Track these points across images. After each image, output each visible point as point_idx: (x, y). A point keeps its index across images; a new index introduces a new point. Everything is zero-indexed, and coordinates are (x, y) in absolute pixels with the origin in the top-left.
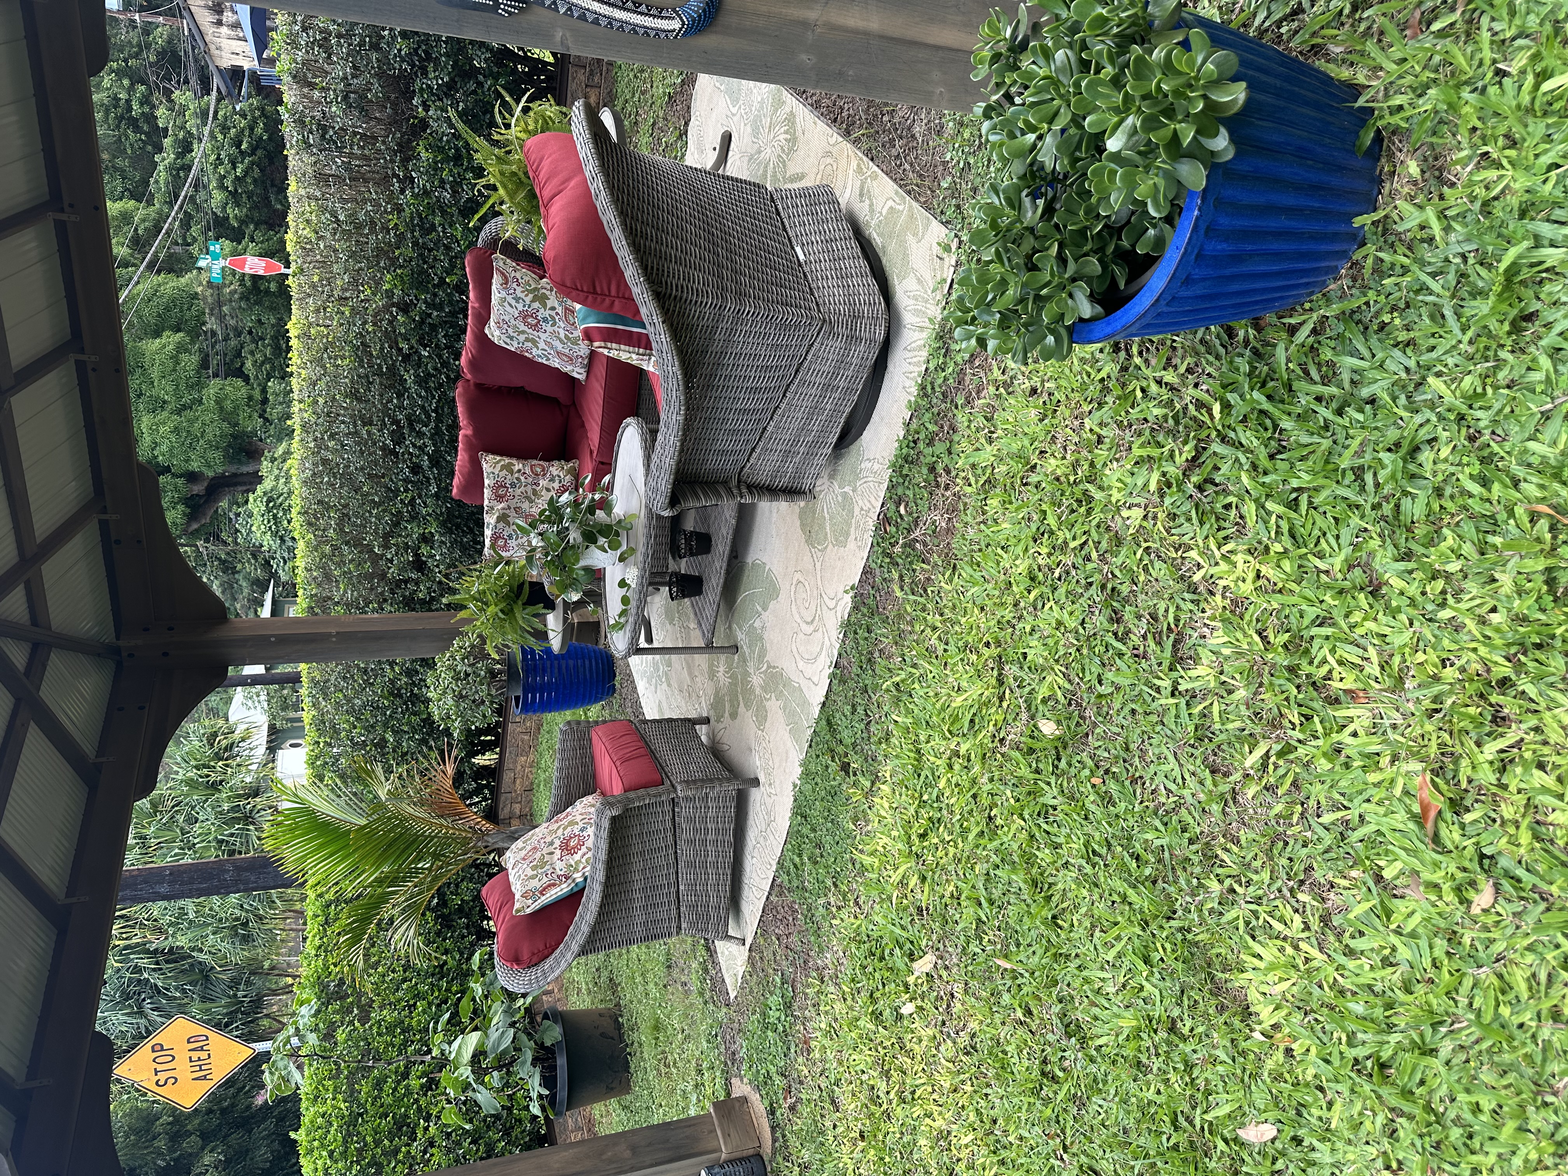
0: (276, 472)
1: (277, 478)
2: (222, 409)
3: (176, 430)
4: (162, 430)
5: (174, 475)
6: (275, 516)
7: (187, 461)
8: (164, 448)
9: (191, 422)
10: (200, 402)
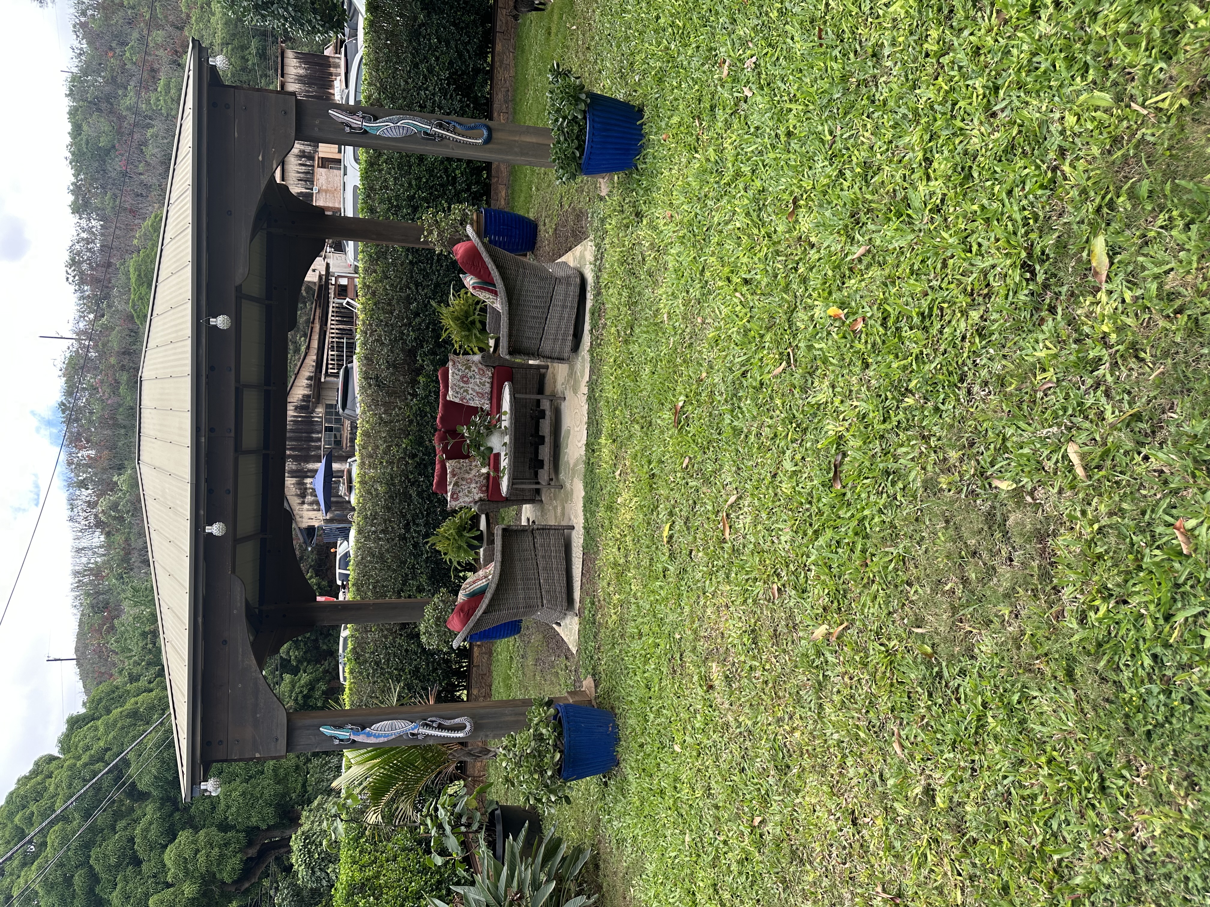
0: (312, 818)
1: (313, 822)
2: (276, 775)
3: (243, 794)
4: (233, 794)
5: (238, 831)
6: (309, 851)
7: (248, 818)
8: (234, 809)
9: (254, 788)
10: (262, 773)
